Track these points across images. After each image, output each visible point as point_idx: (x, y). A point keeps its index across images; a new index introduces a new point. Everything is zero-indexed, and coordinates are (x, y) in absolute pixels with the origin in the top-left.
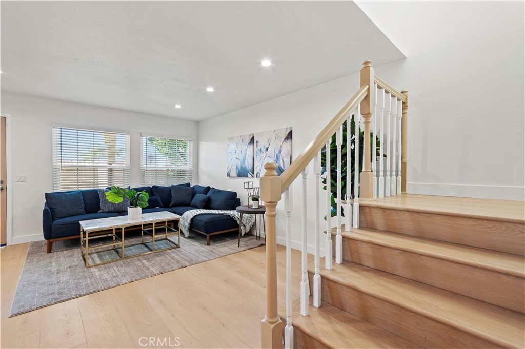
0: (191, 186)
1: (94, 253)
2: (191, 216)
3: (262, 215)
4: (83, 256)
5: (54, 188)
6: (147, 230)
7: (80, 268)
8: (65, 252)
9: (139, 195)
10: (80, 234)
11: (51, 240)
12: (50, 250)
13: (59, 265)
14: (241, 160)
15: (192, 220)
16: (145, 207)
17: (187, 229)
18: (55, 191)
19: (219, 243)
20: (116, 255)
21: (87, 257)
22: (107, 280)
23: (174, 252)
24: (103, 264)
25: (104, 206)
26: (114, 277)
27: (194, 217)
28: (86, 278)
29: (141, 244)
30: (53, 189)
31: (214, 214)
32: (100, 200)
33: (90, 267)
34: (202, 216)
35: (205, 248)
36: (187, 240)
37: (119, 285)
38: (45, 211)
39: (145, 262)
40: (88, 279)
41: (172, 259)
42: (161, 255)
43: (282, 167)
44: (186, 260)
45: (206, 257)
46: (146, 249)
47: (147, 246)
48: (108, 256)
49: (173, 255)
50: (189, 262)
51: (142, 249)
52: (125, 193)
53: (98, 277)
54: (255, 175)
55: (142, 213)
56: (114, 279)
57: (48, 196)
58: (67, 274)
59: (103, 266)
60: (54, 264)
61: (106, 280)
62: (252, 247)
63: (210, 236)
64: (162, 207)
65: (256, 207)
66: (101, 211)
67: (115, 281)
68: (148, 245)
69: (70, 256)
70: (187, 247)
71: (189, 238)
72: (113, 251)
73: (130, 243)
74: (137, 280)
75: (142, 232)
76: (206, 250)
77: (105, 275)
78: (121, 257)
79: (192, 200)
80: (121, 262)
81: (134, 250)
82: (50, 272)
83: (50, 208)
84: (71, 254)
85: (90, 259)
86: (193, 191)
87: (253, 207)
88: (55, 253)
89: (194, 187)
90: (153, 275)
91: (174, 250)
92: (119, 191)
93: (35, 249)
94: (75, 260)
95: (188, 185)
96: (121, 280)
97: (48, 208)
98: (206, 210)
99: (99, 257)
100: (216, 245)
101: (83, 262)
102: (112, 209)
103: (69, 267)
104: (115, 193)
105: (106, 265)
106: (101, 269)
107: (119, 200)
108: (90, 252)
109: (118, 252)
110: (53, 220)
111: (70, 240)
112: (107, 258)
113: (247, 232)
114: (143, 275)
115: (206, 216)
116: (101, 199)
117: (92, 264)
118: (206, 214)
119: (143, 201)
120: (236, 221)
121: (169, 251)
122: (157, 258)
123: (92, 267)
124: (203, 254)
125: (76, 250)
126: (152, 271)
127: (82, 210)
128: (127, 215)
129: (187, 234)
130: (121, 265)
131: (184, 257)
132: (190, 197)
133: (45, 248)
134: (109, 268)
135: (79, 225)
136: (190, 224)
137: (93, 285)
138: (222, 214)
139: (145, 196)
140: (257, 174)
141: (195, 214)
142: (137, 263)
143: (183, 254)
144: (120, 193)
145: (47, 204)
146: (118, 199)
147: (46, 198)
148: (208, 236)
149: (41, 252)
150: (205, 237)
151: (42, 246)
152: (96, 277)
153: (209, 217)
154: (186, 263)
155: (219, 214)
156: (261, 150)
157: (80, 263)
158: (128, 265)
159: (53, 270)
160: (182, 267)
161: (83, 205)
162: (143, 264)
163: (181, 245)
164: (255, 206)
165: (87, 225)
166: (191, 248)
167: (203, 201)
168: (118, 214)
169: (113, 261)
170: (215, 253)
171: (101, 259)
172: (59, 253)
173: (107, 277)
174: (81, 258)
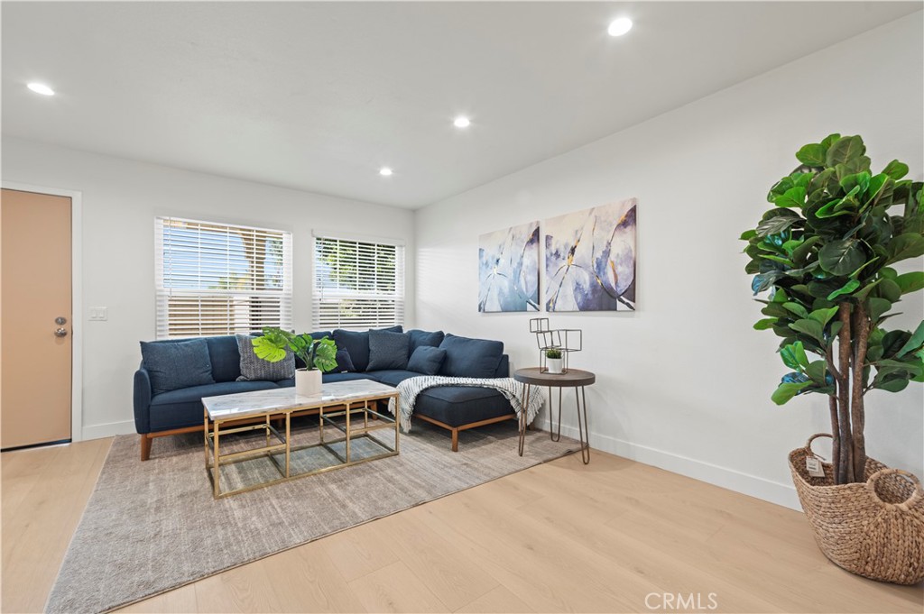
0: (405, 332)
1: (229, 463)
2: (417, 390)
3: (580, 388)
4: (209, 469)
5: (158, 333)
6: (329, 418)
7: (203, 498)
8: (175, 459)
9: (316, 345)
10: (203, 424)
11: (150, 435)
12: (146, 456)
13: (162, 490)
14: (511, 276)
15: (418, 397)
16: (329, 369)
17: (407, 416)
18: (159, 339)
19: (475, 446)
20: (273, 469)
21: (216, 471)
22: (259, 534)
23: (389, 466)
24: (249, 491)
25: (247, 368)
26: (273, 525)
27: (422, 391)
28: (213, 524)
29: (320, 445)
30: (156, 335)
31: (463, 386)
32: (240, 356)
33: (221, 497)
34: (440, 391)
35: (451, 457)
36: (409, 439)
37: (286, 549)
38: (138, 376)
39: (333, 487)
40: (219, 527)
41: (390, 481)
42: (364, 471)
43: (613, 285)
44: (421, 487)
45: (460, 479)
46: (331, 457)
47: (331, 451)
48: (257, 471)
49: (389, 472)
50: (429, 492)
51: (323, 455)
52: (290, 339)
53: (240, 525)
54: (543, 306)
55: (324, 382)
56: (274, 532)
57: (145, 347)
58: (176, 512)
59: (248, 495)
60: (151, 486)
61: (255, 534)
62: (550, 456)
63: (458, 432)
64: (353, 372)
65: (558, 372)
66: (241, 377)
67: (277, 538)
68: (333, 448)
69: (184, 469)
70: (413, 455)
71: (411, 433)
72: (266, 458)
73: (299, 442)
74: (325, 535)
75: (322, 420)
76: (454, 462)
77: (254, 519)
78: (284, 476)
79: (409, 357)
80: (283, 487)
81: (307, 458)
82: (142, 506)
83: (149, 371)
84: (185, 464)
85: (223, 478)
86: (411, 342)
87: (550, 371)
88: (157, 460)
89: (411, 333)
90: (358, 524)
91: (387, 460)
92: (278, 336)
93: (122, 451)
94: (194, 477)
95: (399, 329)
96: (290, 536)
97: (144, 371)
98: (442, 378)
99: (240, 473)
100: (471, 450)
101: (208, 484)
102: (262, 374)
103: (181, 496)
104: (270, 340)
105: (255, 494)
106: (244, 502)
107: (277, 356)
108: (222, 461)
109: (276, 463)
110: (154, 394)
111: (186, 434)
112: (255, 474)
113: (528, 424)
114: (337, 522)
115: (447, 389)
116: (241, 354)
117: (227, 491)
118: (447, 386)
119: (327, 358)
120: (508, 401)
121: (376, 462)
122: (358, 479)
123: (226, 496)
124: (453, 472)
125: (196, 454)
126: (354, 512)
127: (208, 376)
128: (294, 386)
129: (407, 426)
130: (286, 494)
131: (412, 478)
132: (404, 352)
133: (138, 450)
134: (261, 501)
135: (202, 407)
136: (414, 406)
137: (231, 545)
138: (481, 387)
139: (330, 348)
140: (548, 304)
141: (425, 386)
142: (318, 489)
143: (409, 471)
144: (280, 341)
145: (144, 363)
146: (276, 354)
147: (142, 352)
148: (455, 432)
149: (130, 458)
150: (448, 434)
151: (134, 445)
152: (236, 524)
153: (456, 391)
154: (423, 495)
155: (474, 386)
156: (557, 255)
157: (203, 485)
158: (300, 496)
159: (149, 501)
160: (417, 505)
161: (209, 367)
162: (332, 494)
163: (400, 450)
164: (555, 369)
165: (216, 406)
166: (424, 456)
167: (433, 360)
168: (274, 384)
169: (268, 484)
170: (476, 469)
171: (245, 479)
172: (163, 461)
173: (259, 526)
174: (206, 474)
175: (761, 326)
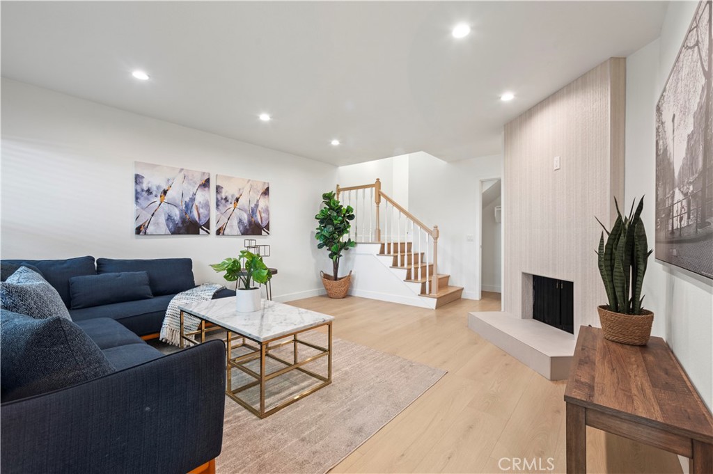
14: (182, 207)
43: (260, 222)
54: (213, 232)
156: (226, 199)
175: (320, 246)
